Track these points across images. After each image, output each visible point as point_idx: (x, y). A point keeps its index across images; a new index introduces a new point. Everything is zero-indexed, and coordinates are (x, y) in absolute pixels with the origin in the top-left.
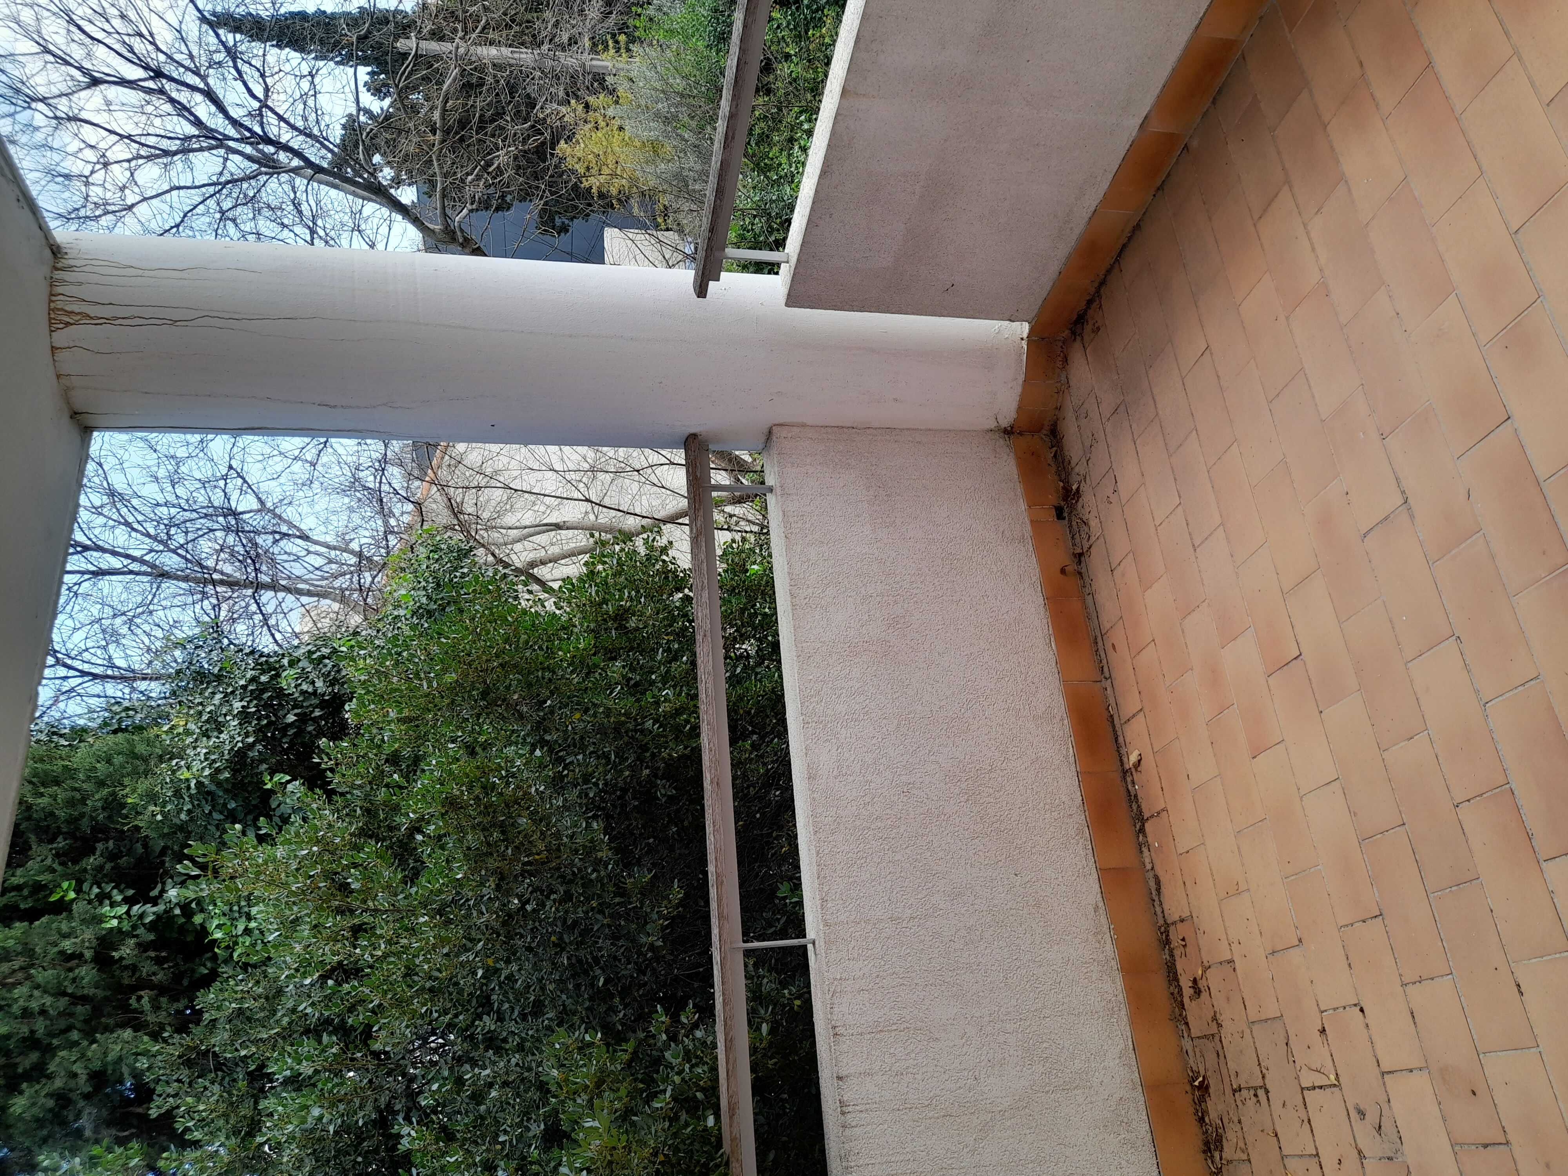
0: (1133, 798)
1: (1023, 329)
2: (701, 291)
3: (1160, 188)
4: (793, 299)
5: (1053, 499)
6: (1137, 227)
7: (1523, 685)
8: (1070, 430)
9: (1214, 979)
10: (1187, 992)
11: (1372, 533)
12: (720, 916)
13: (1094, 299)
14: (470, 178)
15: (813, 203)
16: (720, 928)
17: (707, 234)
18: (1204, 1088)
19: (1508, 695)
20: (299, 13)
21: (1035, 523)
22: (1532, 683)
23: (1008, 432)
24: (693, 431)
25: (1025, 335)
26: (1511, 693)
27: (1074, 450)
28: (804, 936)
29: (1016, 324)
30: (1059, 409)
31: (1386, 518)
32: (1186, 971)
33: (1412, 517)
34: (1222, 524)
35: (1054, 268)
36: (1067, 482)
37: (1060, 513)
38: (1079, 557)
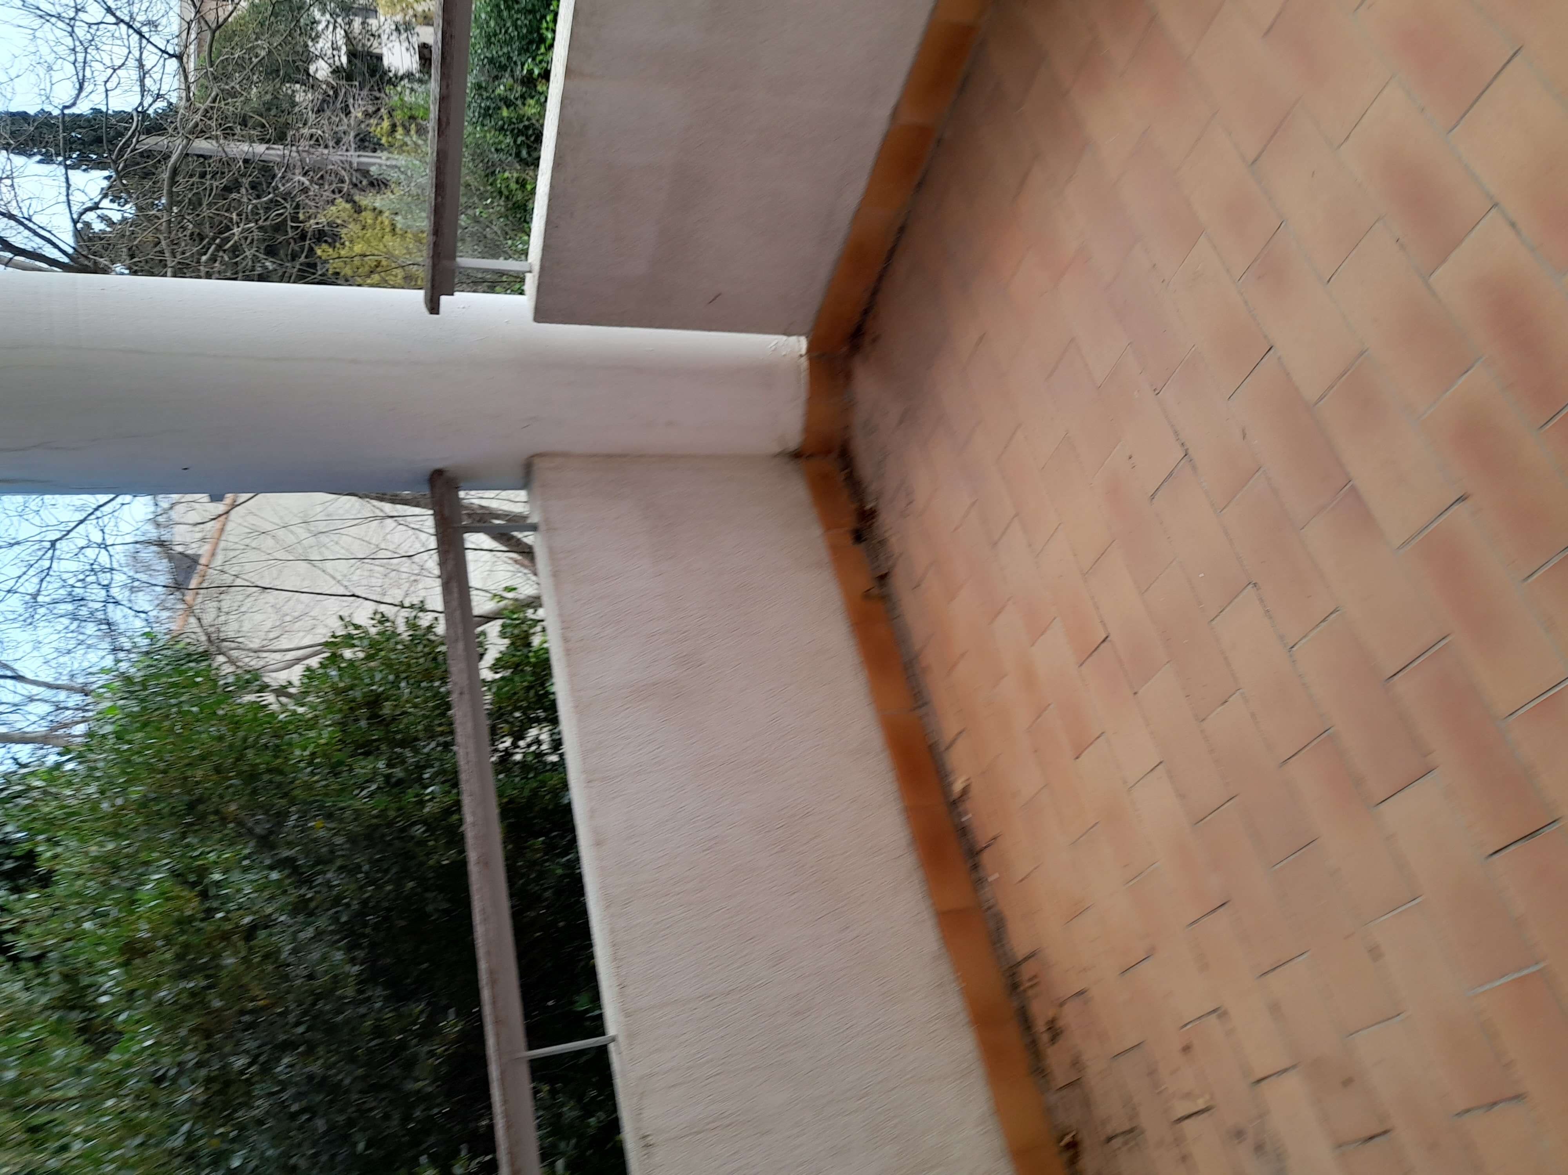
0: (963, 831)
1: (799, 344)
2: (433, 307)
3: (920, 185)
4: (542, 314)
5: (850, 522)
6: (902, 230)
7: (1324, 620)
8: (861, 447)
9: (1070, 1017)
10: (1045, 1038)
11: (1159, 493)
12: (497, 1022)
13: (868, 310)
14: (204, 258)
15: (550, 200)
16: (498, 1035)
17: (431, 239)
18: (1073, 1145)
19: (1311, 635)
20: (18, 113)
21: (835, 549)
22: (1334, 616)
23: (797, 455)
24: (439, 466)
25: (804, 350)
26: (1315, 632)
27: (866, 468)
28: (603, 1034)
29: (793, 339)
30: (847, 427)
31: (1170, 474)
32: (1040, 1012)
33: (1194, 468)
34: (1016, 515)
35: (823, 273)
36: (862, 502)
37: (859, 536)
38: (883, 578)
